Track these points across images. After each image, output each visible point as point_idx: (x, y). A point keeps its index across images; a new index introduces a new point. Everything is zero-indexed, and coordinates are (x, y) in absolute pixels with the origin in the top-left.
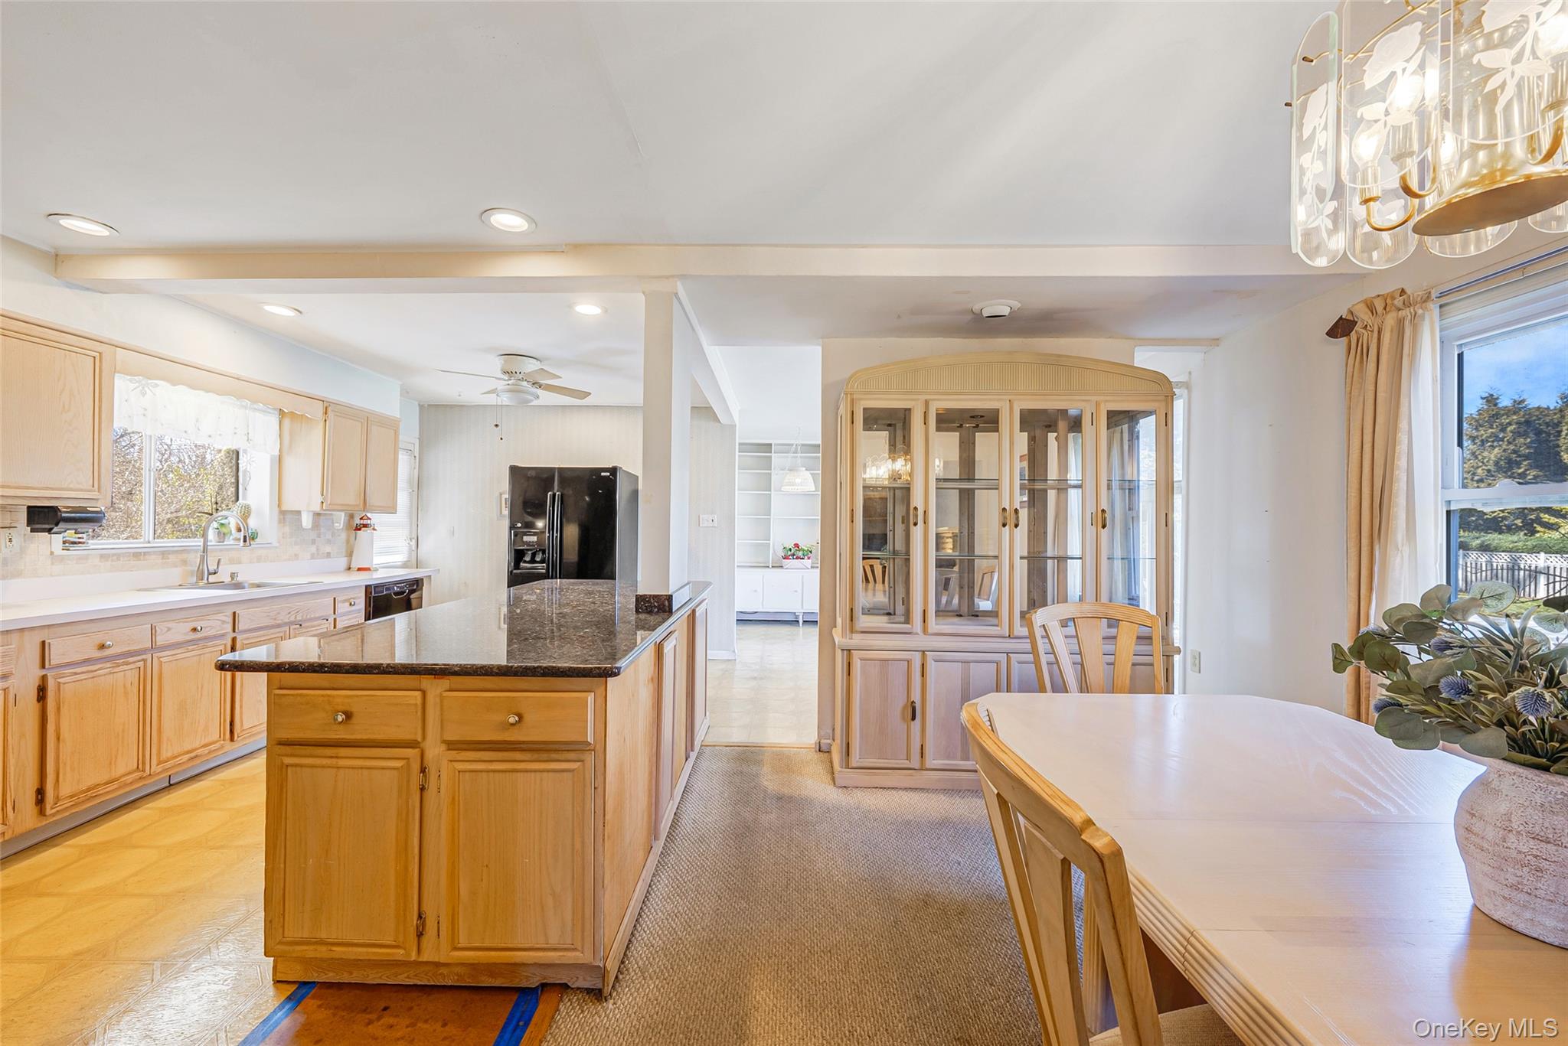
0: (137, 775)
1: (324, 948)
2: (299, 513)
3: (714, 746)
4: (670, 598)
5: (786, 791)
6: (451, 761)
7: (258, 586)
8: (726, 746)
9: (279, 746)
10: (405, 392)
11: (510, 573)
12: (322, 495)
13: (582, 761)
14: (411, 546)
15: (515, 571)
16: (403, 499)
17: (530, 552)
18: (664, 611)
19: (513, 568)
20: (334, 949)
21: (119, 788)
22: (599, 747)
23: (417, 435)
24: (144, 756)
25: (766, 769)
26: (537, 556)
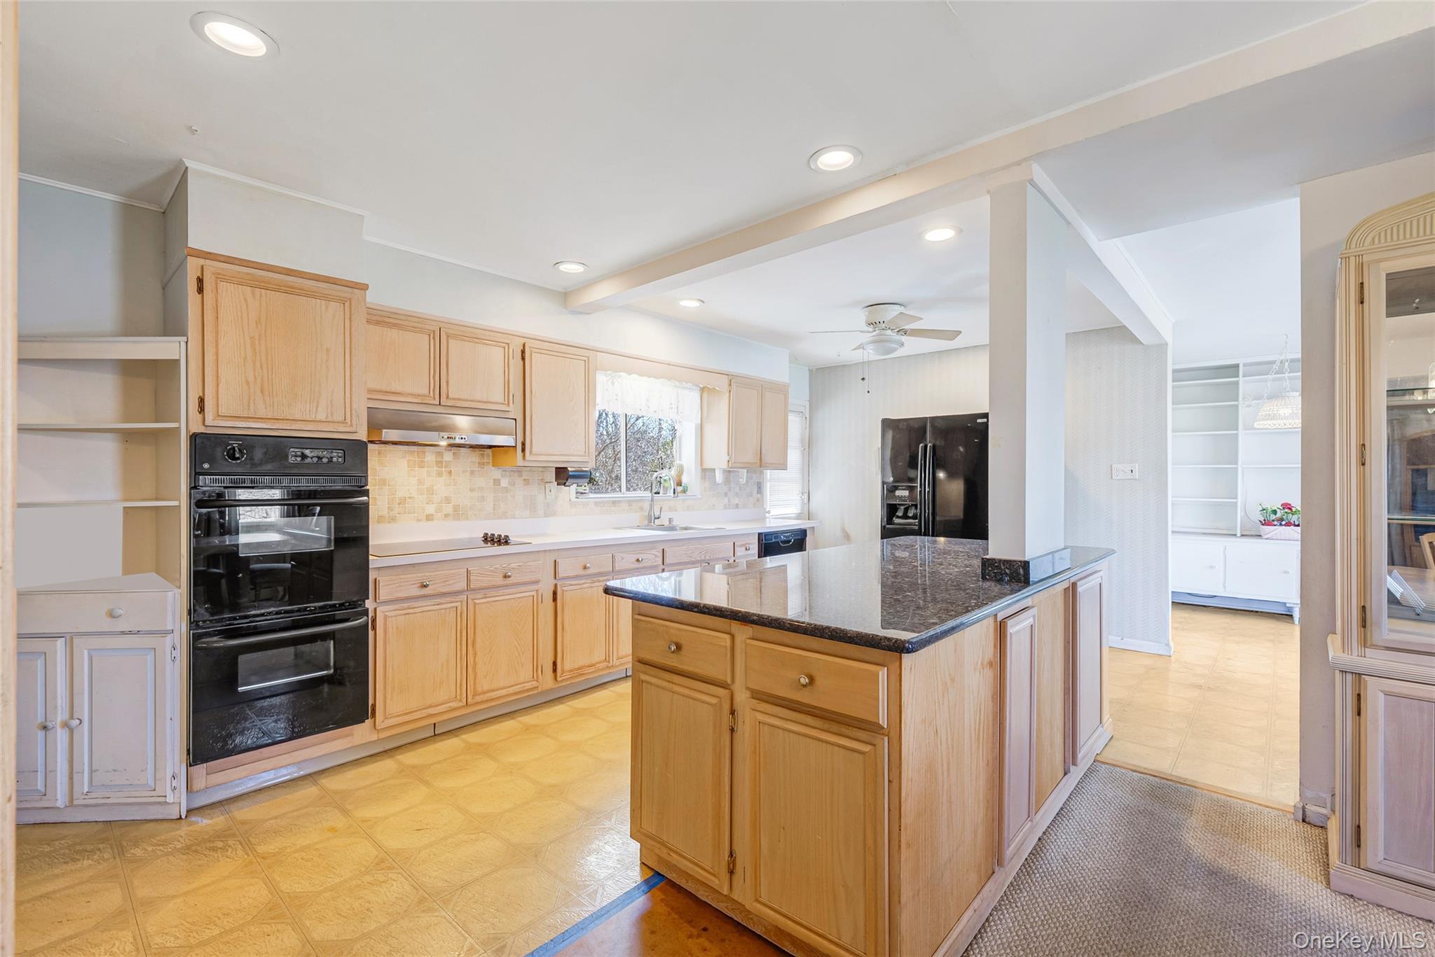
0: (605, 664)
1: (665, 850)
2: (714, 470)
3: (1114, 765)
4: (1026, 565)
5: (1224, 863)
6: (753, 710)
7: (686, 529)
8: (1135, 771)
9: (639, 664)
10: (794, 359)
11: (883, 528)
12: (728, 455)
13: (874, 745)
14: (803, 500)
15: (888, 526)
16: (794, 456)
17: (902, 507)
18: (1019, 581)
19: (886, 523)
20: (671, 854)
21: (595, 671)
22: (893, 734)
23: (808, 398)
24: (609, 651)
25: (1194, 821)
26: (909, 511)
